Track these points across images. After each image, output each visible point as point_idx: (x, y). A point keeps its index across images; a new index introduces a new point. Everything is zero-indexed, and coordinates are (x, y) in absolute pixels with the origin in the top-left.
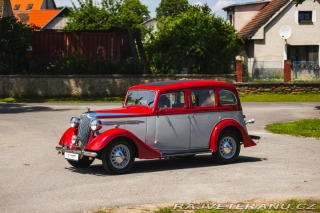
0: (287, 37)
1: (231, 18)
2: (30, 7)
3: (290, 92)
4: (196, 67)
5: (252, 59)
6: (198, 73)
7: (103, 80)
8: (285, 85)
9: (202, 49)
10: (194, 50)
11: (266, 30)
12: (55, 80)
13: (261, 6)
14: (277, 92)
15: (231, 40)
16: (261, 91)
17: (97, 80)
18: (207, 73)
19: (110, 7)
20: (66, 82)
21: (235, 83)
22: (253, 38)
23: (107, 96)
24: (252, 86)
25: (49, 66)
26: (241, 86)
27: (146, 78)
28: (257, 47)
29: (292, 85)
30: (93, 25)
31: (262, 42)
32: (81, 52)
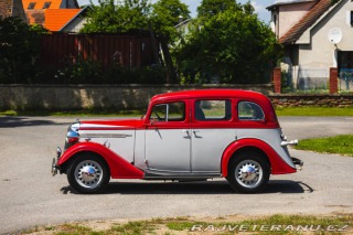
0: (337, 41)
1: (275, 19)
2: (47, 6)
3: (337, 105)
4: (227, 76)
5: (297, 67)
6: (230, 82)
7: (119, 90)
8: (331, 97)
9: (233, 55)
10: (224, 56)
11: (313, 33)
12: (65, 90)
13: (310, 5)
14: (321, 105)
15: (268, 44)
16: (302, 104)
17: (113, 91)
18: (240, 83)
19: (135, 5)
20: (76, 93)
21: (272, 94)
22: (298, 42)
23: (124, 109)
24: (292, 97)
25: (58, 74)
26: (279, 97)
27: (169, 88)
28: (302, 53)
29: (339, 97)
30: (115, 26)
31: (308, 47)
32: (95, 58)
